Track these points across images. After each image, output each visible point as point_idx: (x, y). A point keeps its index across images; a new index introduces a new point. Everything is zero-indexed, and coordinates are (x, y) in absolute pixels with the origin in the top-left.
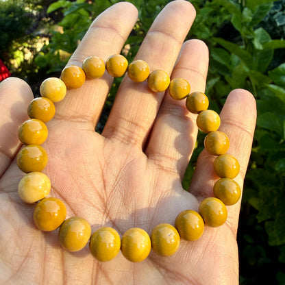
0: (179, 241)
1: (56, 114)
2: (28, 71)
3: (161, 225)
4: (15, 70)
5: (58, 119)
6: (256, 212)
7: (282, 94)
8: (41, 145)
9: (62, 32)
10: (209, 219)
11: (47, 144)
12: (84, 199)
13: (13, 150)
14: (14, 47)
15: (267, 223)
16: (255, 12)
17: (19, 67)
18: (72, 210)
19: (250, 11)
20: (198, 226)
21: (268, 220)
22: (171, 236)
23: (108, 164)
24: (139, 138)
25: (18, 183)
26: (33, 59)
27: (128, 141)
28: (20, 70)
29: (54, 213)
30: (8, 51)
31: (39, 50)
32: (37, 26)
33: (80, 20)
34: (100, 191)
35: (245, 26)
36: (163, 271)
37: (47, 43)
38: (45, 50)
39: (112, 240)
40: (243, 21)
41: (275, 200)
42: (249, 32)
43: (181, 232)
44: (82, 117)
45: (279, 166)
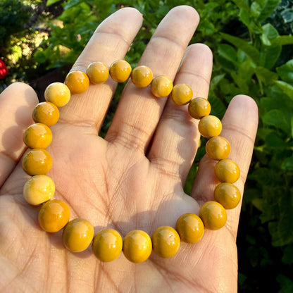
0: (179, 244)
1: (60, 119)
2: (26, 67)
3: (162, 227)
4: (13, 66)
5: (62, 123)
6: (259, 213)
7: (290, 90)
8: (45, 149)
9: (62, 26)
10: (209, 223)
11: (52, 148)
12: (87, 202)
13: (18, 154)
14: (12, 42)
15: (270, 224)
16: (264, 7)
17: (17, 63)
18: (75, 212)
19: (258, 6)
20: (198, 229)
21: (272, 221)
22: (172, 238)
23: (110, 168)
24: (142, 143)
25: (23, 186)
26: (32, 55)
27: (130, 145)
28: (18, 66)
29: (59, 215)
30: (6, 46)
31: (37, 45)
32: (36, 20)
33: (81, 15)
34: (102, 195)
35: (254, 21)
36: (163, 272)
37: (46, 38)
38: (44, 45)
39: (114, 241)
40: (251, 16)
41: (280, 200)
42: (257, 27)
43: (182, 235)
44: (86, 121)
45: (285, 165)
